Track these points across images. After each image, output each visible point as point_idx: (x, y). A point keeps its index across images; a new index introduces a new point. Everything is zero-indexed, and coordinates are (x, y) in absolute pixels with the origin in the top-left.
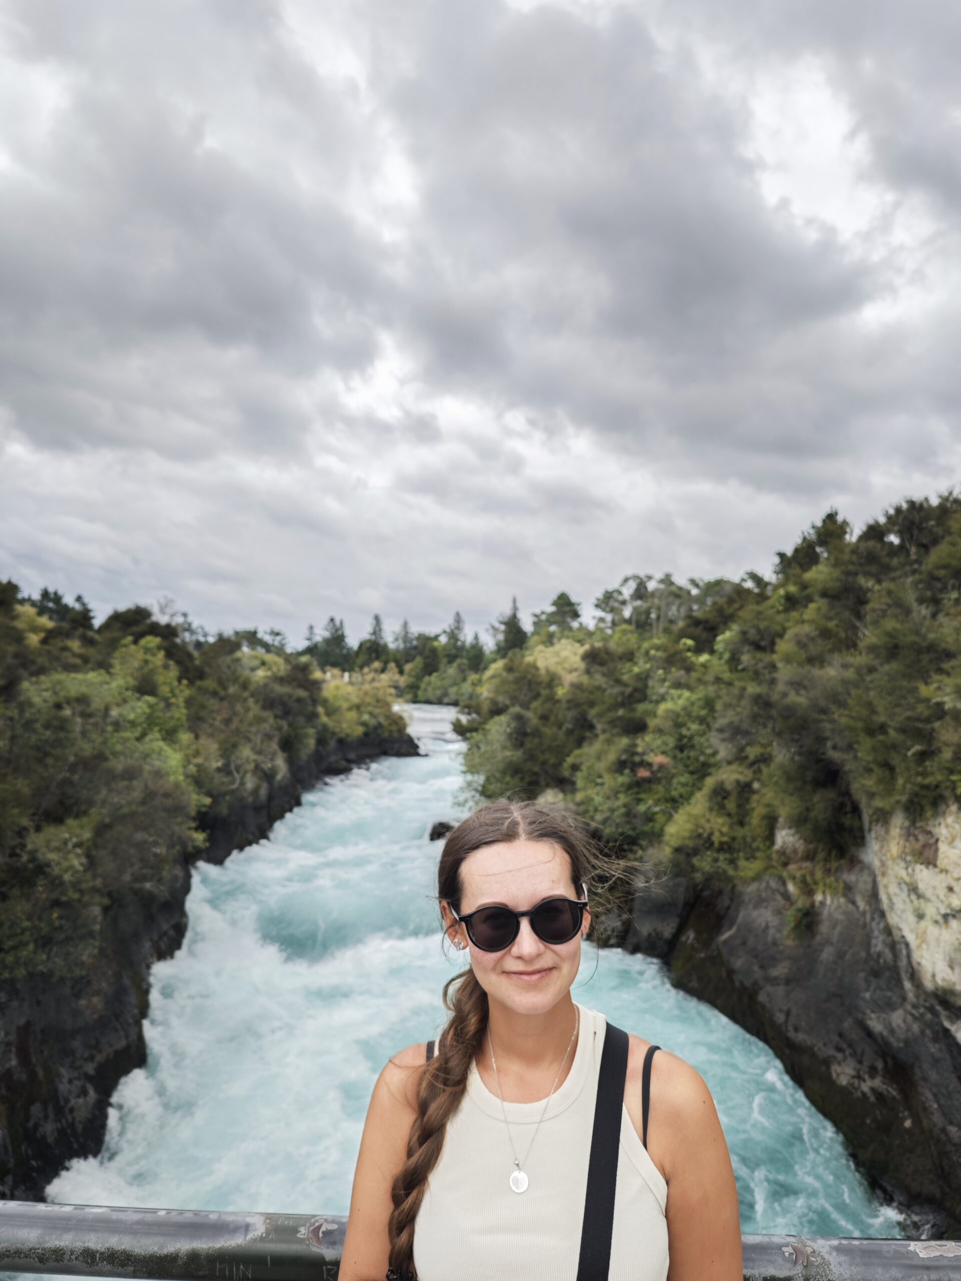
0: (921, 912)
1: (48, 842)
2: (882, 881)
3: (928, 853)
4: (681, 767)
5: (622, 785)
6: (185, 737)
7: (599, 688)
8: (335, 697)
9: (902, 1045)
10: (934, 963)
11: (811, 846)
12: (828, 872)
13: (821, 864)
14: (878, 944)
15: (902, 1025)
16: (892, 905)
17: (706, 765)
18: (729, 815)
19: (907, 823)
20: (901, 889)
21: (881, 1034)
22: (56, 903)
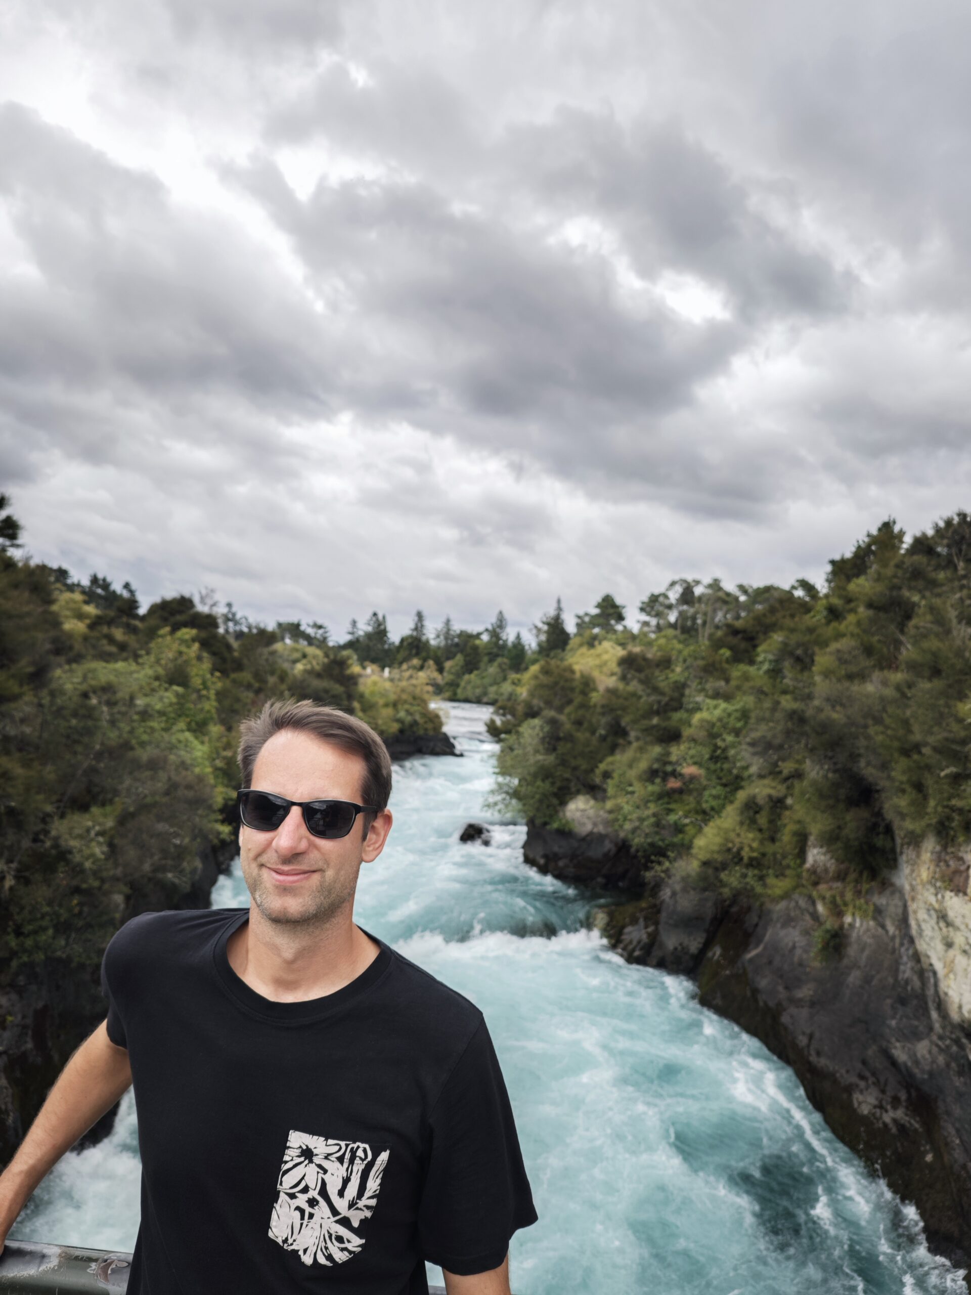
0: (949, 940)
1: (71, 829)
2: (912, 906)
3: (959, 880)
4: (715, 781)
5: (652, 794)
6: (215, 729)
7: (634, 695)
8: (373, 693)
9: (926, 1076)
10: (961, 994)
11: (842, 866)
12: (858, 893)
13: (852, 885)
14: (907, 971)
15: (928, 1056)
16: (920, 931)
17: (739, 778)
18: (760, 830)
19: (938, 848)
20: (930, 915)
21: (905, 1064)
22: (77, 890)
